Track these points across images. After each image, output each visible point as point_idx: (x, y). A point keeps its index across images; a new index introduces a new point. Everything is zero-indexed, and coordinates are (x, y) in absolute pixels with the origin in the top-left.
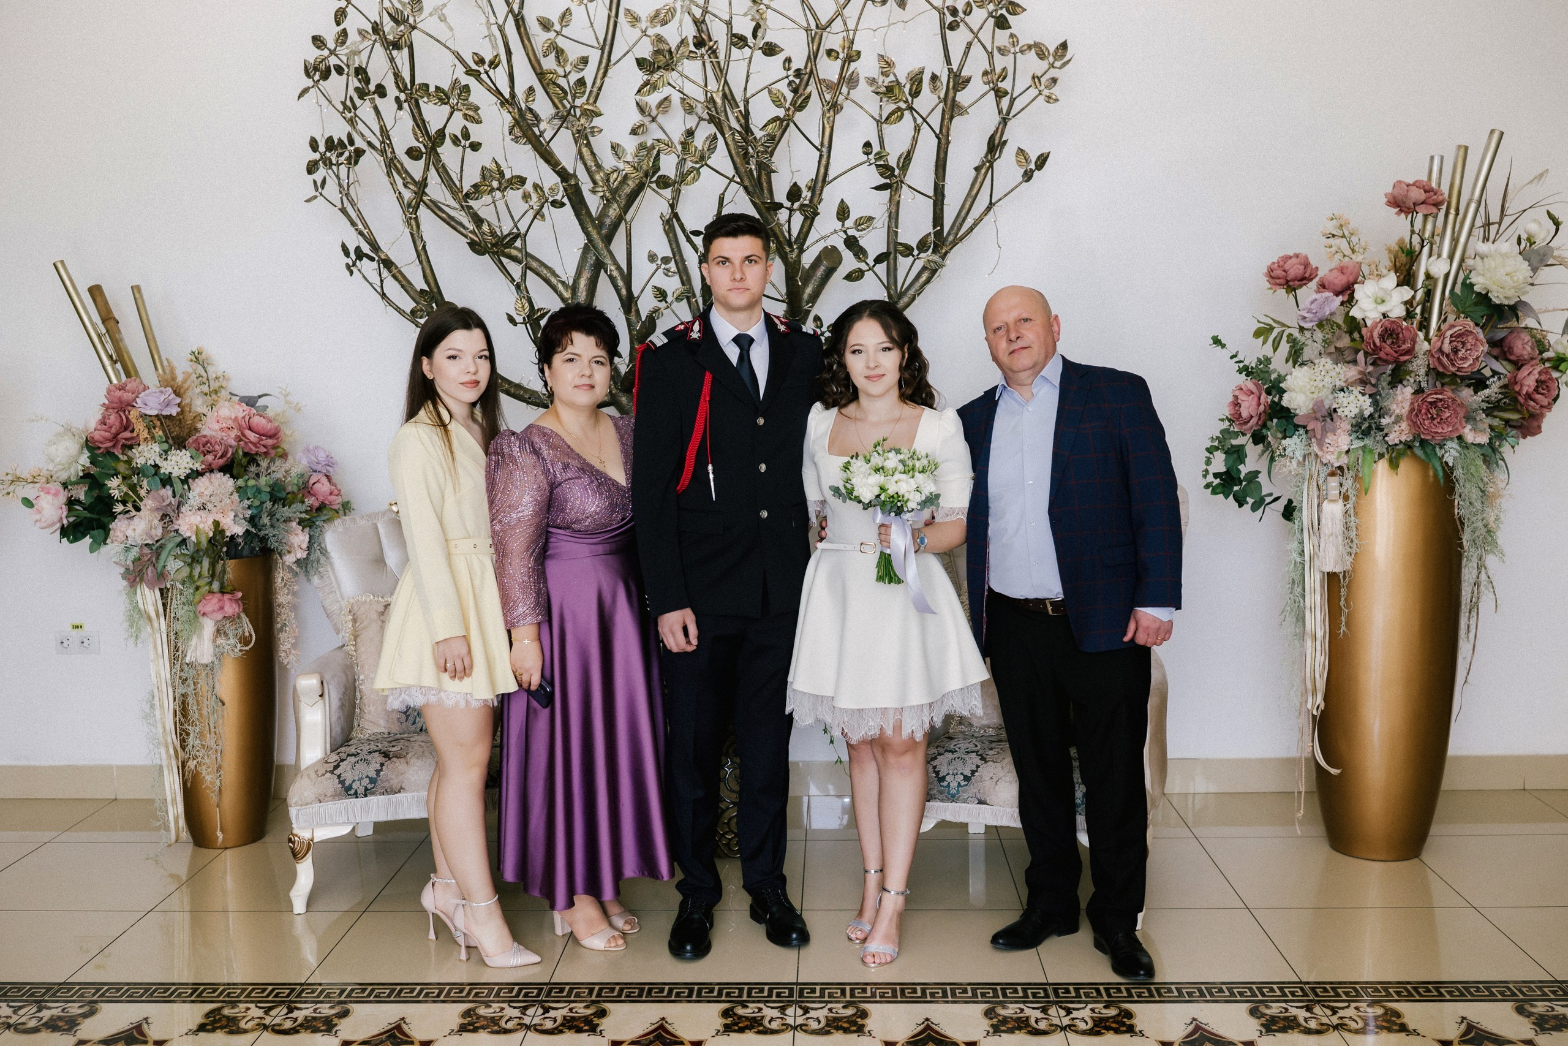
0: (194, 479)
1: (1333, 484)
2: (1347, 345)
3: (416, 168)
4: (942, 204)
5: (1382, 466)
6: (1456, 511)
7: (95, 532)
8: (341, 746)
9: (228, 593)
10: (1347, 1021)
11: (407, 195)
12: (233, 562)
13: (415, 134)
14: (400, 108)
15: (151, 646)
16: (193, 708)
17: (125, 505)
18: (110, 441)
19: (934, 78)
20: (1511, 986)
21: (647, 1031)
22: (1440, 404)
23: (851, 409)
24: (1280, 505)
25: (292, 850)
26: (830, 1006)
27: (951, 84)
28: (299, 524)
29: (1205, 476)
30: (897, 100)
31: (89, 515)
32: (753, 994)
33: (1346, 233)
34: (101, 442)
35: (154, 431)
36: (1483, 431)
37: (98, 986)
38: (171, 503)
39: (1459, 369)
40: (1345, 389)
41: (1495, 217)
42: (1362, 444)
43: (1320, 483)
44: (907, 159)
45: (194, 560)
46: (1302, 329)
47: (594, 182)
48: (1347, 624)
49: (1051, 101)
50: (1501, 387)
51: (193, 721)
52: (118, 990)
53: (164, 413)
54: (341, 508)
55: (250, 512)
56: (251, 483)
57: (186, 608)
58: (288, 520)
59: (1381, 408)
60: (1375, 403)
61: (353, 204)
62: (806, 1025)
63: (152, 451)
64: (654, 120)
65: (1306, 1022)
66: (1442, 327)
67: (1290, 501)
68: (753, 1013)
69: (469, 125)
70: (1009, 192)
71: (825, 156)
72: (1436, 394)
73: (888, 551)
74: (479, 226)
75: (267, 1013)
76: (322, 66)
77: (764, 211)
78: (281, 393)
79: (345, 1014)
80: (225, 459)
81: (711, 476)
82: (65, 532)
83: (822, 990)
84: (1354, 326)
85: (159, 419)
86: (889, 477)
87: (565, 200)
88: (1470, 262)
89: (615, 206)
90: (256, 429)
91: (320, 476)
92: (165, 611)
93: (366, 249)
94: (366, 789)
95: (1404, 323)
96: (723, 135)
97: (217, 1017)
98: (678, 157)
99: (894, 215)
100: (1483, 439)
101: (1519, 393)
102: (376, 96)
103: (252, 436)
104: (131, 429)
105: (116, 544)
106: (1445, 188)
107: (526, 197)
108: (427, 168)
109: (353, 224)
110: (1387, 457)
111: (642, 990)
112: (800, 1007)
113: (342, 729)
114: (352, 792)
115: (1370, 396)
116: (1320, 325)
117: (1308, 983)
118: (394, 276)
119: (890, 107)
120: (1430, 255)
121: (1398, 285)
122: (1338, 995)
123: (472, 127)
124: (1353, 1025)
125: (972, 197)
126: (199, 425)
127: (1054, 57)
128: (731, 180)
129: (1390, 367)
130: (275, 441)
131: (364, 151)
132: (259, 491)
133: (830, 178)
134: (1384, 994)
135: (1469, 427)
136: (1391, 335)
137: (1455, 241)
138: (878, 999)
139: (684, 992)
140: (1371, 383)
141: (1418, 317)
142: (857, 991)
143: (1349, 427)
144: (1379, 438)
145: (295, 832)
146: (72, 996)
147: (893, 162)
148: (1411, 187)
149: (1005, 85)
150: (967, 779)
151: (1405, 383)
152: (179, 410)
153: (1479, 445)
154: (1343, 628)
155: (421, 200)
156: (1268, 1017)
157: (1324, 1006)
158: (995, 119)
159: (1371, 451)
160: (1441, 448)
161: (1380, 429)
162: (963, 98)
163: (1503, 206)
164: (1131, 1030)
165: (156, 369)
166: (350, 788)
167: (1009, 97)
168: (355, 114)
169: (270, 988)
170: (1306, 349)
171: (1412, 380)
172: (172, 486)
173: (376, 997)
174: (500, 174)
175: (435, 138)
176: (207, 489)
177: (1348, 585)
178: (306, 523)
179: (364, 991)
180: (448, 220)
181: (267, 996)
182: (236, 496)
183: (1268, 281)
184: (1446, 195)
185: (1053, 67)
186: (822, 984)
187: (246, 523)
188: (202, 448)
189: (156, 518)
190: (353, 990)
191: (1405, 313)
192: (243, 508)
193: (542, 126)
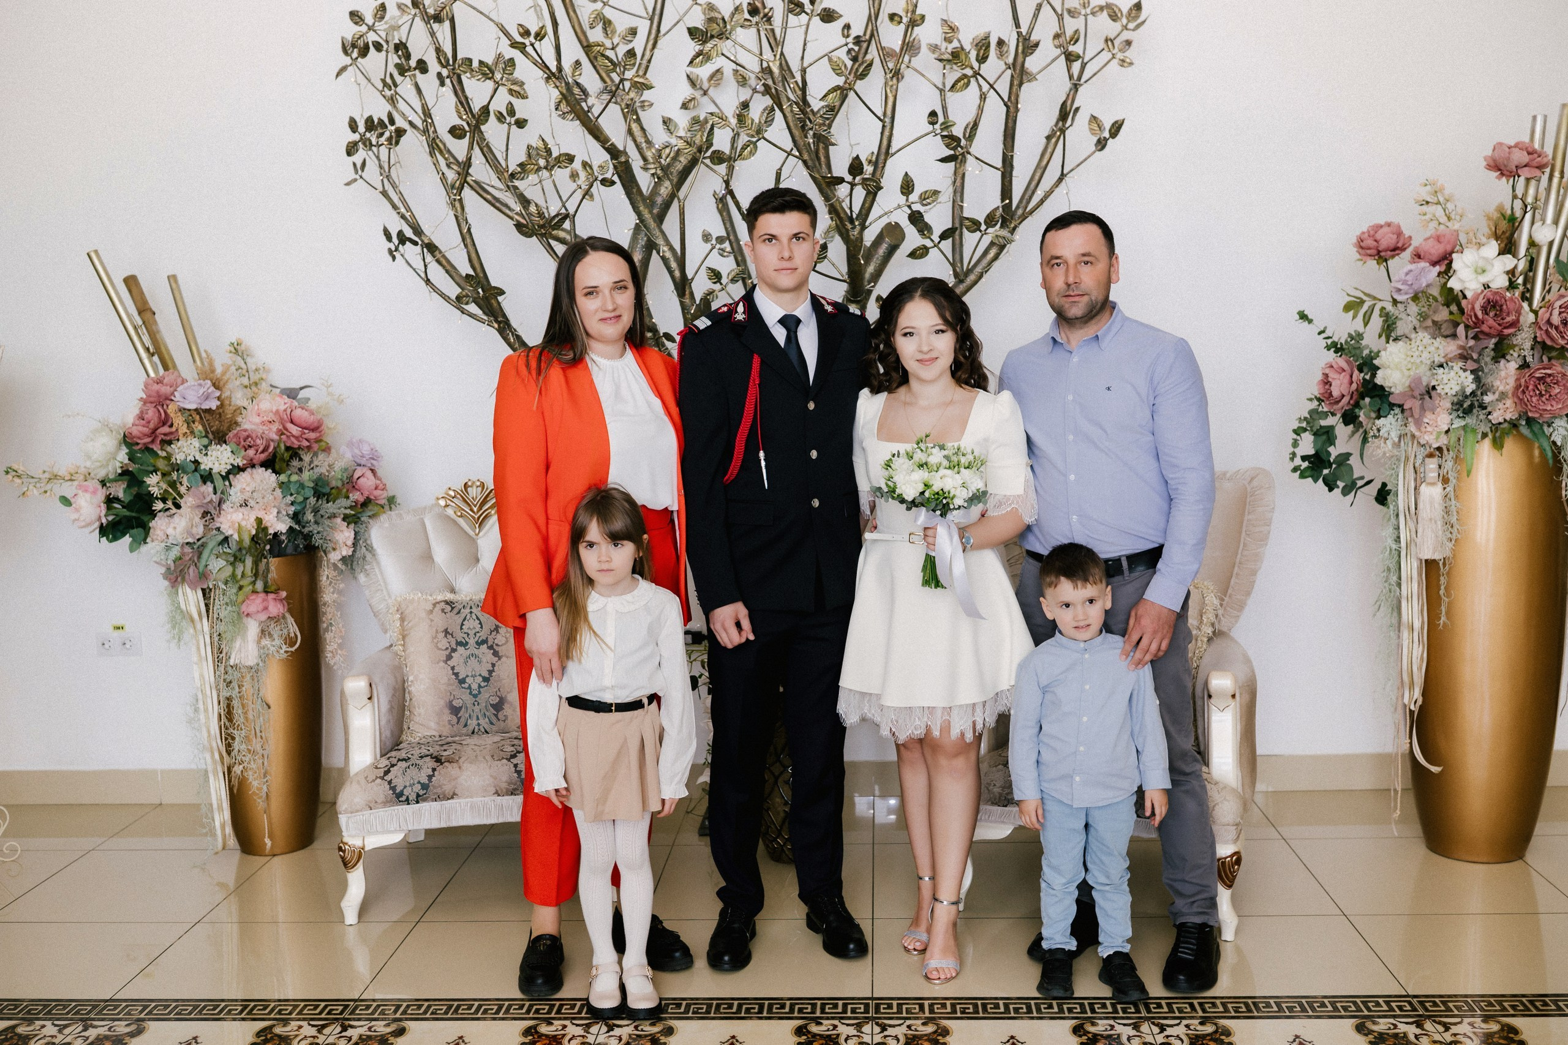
0: (235, 475)
1: (1432, 466)
2: (1445, 319)
3: (459, 148)
4: (1011, 176)
5: (1486, 446)
6: (1564, 493)
7: (135, 531)
8: (391, 751)
9: (272, 592)
10: (1461, 1038)
11: (451, 176)
12: (276, 560)
13: (458, 112)
14: (442, 84)
15: (194, 649)
16: (238, 711)
17: (164, 503)
18: (148, 436)
19: (1002, 43)
22: (1548, 380)
23: (900, 393)
24: (1373, 489)
25: (343, 858)
26: (908, 1022)
27: (1020, 48)
28: (344, 520)
29: (1292, 459)
30: (963, 66)
31: (128, 513)
32: (827, 1010)
33: (1441, 200)
34: (139, 438)
35: (193, 426)
37: (144, 1003)
38: (212, 500)
40: (1445, 365)
42: (1463, 423)
43: (1417, 465)
44: (973, 128)
45: (237, 559)
46: (1395, 302)
47: (645, 159)
48: (1448, 614)
49: (1126, 64)
51: (239, 725)
53: (203, 407)
54: (387, 503)
55: (293, 508)
56: (294, 478)
57: (229, 608)
58: (333, 516)
59: (1484, 385)
60: (1477, 380)
61: (394, 186)
62: (885, 1043)
63: (192, 447)
64: (705, 93)
65: (1417, 1039)
66: (1547, 298)
67: (1384, 485)
68: (828, 1030)
69: (514, 101)
70: (1082, 162)
71: (888, 128)
72: (1543, 368)
74: (526, 208)
75: (320, 1031)
76: (361, 43)
77: (824, 186)
78: (323, 384)
79: (401, 1032)
80: (266, 454)
81: (763, 463)
82: (104, 531)
83: (900, 1006)
84: (1452, 298)
85: (198, 413)
86: (934, 473)
87: (616, 178)
89: (667, 183)
90: (298, 422)
91: (365, 470)
92: (208, 611)
93: (409, 233)
94: (418, 796)
95: (1508, 294)
96: (780, 107)
97: (269, 1036)
98: (733, 131)
99: (959, 190)
102: (417, 72)
103: (295, 430)
104: (169, 423)
105: (156, 543)
106: (1549, 150)
107: (574, 176)
108: (471, 147)
109: (395, 207)
110: (1490, 436)
111: (710, 1006)
112: (877, 1024)
113: (392, 732)
114: (403, 799)
115: (1472, 372)
116: (1415, 298)
117: (1415, 996)
118: (438, 261)
119: (953, 75)
120: (1533, 223)
121: (1499, 254)
122: (1449, 1009)
123: (517, 103)
124: (1468, 1043)
125: (1041, 169)
126: (239, 419)
127: (1127, 18)
128: (789, 154)
129: (1494, 341)
130: (318, 434)
131: (405, 131)
132: (302, 486)
133: (892, 150)
134: (1498, 1008)
136: (1494, 307)
137: (1560, 207)
138: (959, 1015)
139: (754, 1008)
140: (1472, 358)
141: (1521, 288)
142: (936, 1006)
143: (1449, 405)
144: (1482, 417)
145: (345, 840)
146: (119, 1014)
147: (958, 133)
148: (1512, 149)
149: (1077, 49)
151: (1508, 357)
152: (219, 403)
154: (1443, 618)
155: (466, 181)
156: (1376, 1034)
157: (1435, 1021)
158: (1066, 85)
159: (1474, 431)
160: (1549, 426)
161: (1483, 407)
162: (1031, 63)
165: (194, 361)
166: (401, 794)
167: (1080, 61)
168: (395, 91)
169: (323, 1004)
170: (1399, 324)
171: (1516, 355)
172: (212, 482)
173: (432, 1013)
174: (547, 152)
175: (480, 116)
176: (248, 485)
177: (1448, 573)
178: (351, 519)
179: (420, 1007)
180: (493, 201)
181: (320, 1013)
182: (278, 492)
183: (1358, 252)
184: (1550, 157)
185: (1127, 29)
186: (899, 999)
187: (290, 520)
188: (242, 443)
189: (197, 515)
190: (408, 1006)
191: (1508, 284)
192: (286, 505)
193: (590, 101)
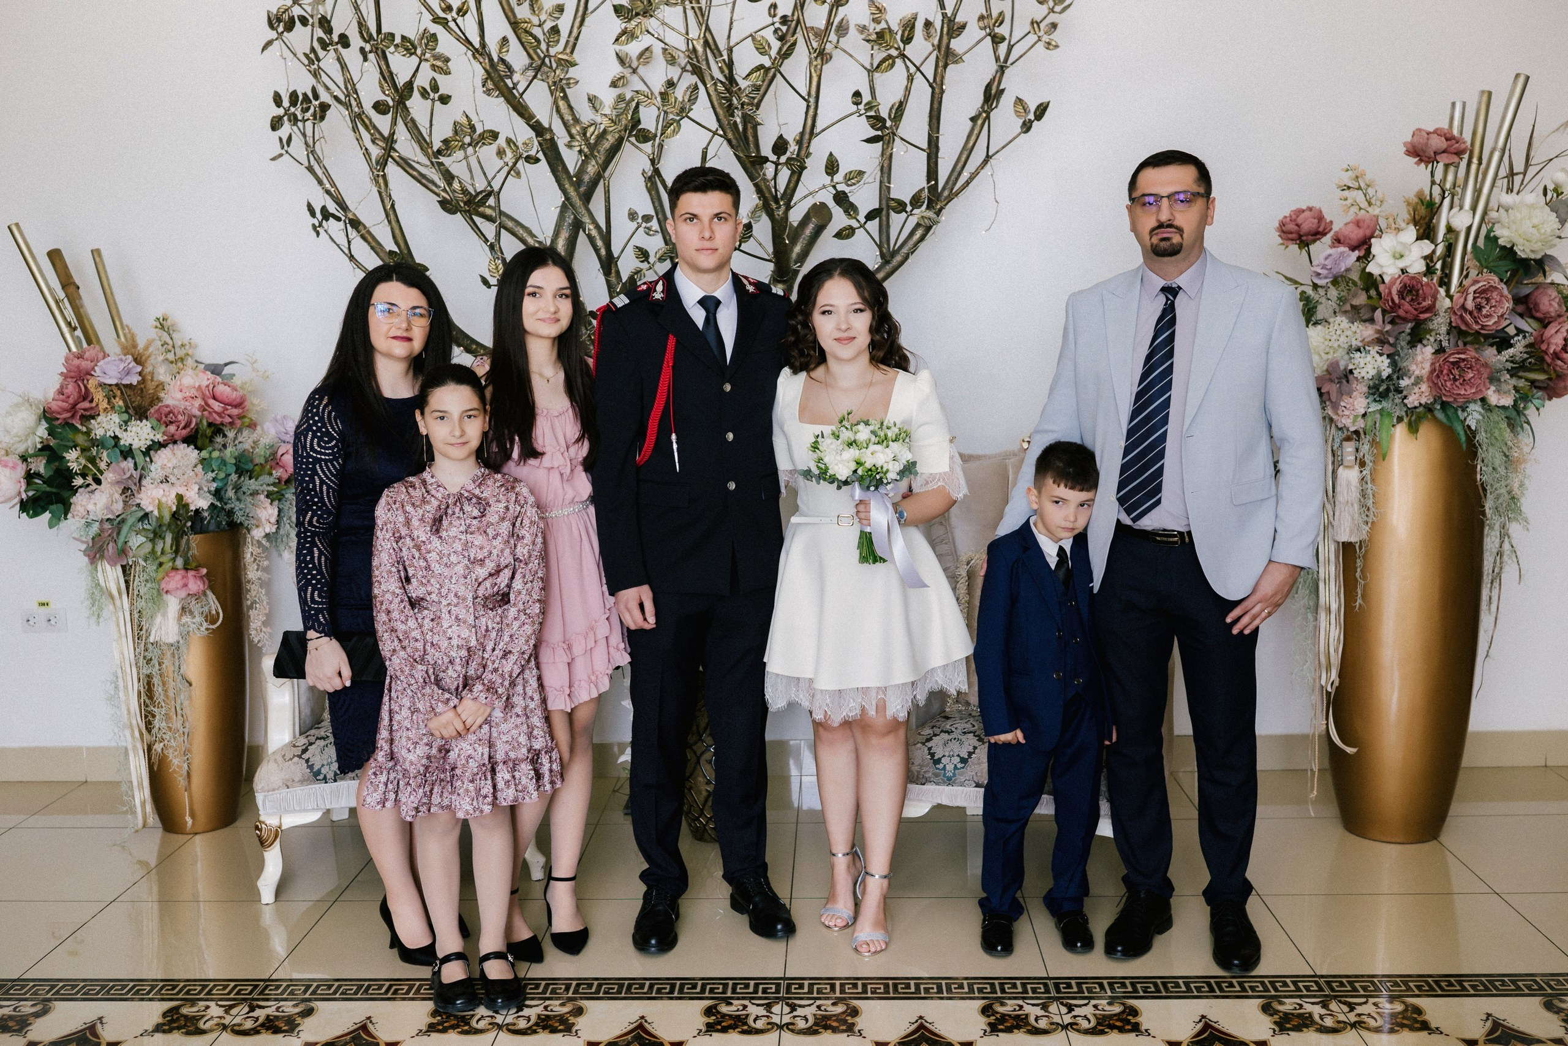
0: (156, 451)
1: (1349, 450)
2: (1363, 303)
3: (383, 123)
4: (937, 157)
5: (1400, 432)
6: (1478, 477)
7: (55, 507)
8: (310, 729)
9: (192, 569)
10: (1365, 1018)
11: (375, 151)
12: (198, 537)
13: (382, 87)
14: (365, 59)
15: (114, 625)
16: (158, 690)
17: (84, 478)
18: (68, 411)
19: (928, 24)
20: (1538, 979)
21: (625, 1031)
22: (1462, 365)
23: (819, 372)
25: (260, 837)
26: (819, 1002)
27: (945, 29)
28: (267, 496)
30: (889, 47)
31: (48, 489)
32: (738, 990)
33: (1363, 185)
34: (59, 413)
35: (114, 401)
36: (1508, 392)
37: (52, 983)
38: (132, 476)
39: (1483, 327)
40: (1362, 349)
41: (1519, 167)
42: (1379, 407)
43: (1335, 448)
44: (899, 110)
45: (156, 535)
46: (1315, 286)
47: (572, 136)
48: (1363, 597)
49: (1051, 47)
50: (1526, 346)
51: (159, 703)
52: (74, 987)
53: (124, 382)
55: (215, 485)
56: (216, 454)
57: (149, 585)
58: (255, 493)
59: (1400, 369)
60: (1394, 364)
61: (318, 161)
62: (793, 1024)
63: (112, 422)
64: (634, 71)
65: (1322, 1019)
66: (1464, 283)
68: (738, 1010)
69: (438, 77)
70: (1007, 144)
71: (813, 107)
72: (1458, 353)
73: (868, 529)
74: (450, 184)
75: (227, 1012)
76: (286, 17)
77: (749, 165)
78: (248, 360)
79: (308, 1012)
80: (188, 430)
81: (675, 446)
82: (24, 506)
83: (811, 986)
84: (1371, 282)
85: (119, 389)
86: (864, 450)
87: (541, 155)
88: (1493, 215)
89: (593, 162)
90: (220, 398)
92: (128, 588)
93: (332, 207)
95: (1425, 279)
96: (705, 84)
97: (175, 1017)
98: (659, 109)
99: (886, 170)
100: (1508, 401)
101: (1546, 352)
102: (339, 46)
103: (216, 406)
104: (90, 399)
105: (77, 518)
106: (1467, 136)
107: (501, 153)
108: (394, 122)
109: (320, 182)
110: (1406, 420)
111: (621, 986)
112: (787, 1004)
113: (313, 711)
114: (321, 777)
115: (1388, 356)
116: (1335, 282)
117: (1322, 976)
118: (363, 237)
119: (880, 56)
120: (1451, 207)
121: (1417, 239)
122: (1355, 989)
123: (441, 79)
124: (1372, 1023)
125: (968, 150)
126: (162, 395)
127: (1054, 1)
128: (715, 133)
129: (1410, 325)
130: (241, 411)
131: (330, 106)
132: (224, 462)
133: (817, 130)
134: (1404, 988)
135: (1493, 388)
136: (1410, 291)
137: (1478, 192)
138: (869, 995)
139: (665, 988)
140: (1389, 343)
141: (1439, 273)
142: (847, 986)
143: (1365, 389)
144: (1398, 401)
145: (262, 818)
146: (25, 994)
147: (884, 114)
148: (1431, 135)
149: (1003, 30)
150: (964, 761)
151: (1425, 342)
152: (140, 378)
153: (1504, 408)
154: (1359, 601)
155: (390, 156)
156: (1281, 1014)
157: (1340, 1002)
158: (992, 68)
159: (1389, 414)
160: (1463, 411)
161: (1399, 391)
162: (957, 45)
163: (1528, 156)
164: (1136, 1028)
165: (118, 336)
166: (319, 772)
167: (1006, 42)
168: (319, 66)
169: (233, 984)
170: (1320, 308)
171: (1432, 339)
172: (133, 457)
173: (342, 993)
174: (471, 128)
175: (403, 91)
176: (169, 461)
177: (1364, 557)
178: (275, 496)
179: (330, 987)
180: (419, 178)
181: (229, 994)
182: (200, 467)
183: (1280, 236)
184: (1469, 143)
185: (1053, 12)
186: (811, 979)
187: (211, 497)
188: (164, 418)
189: (117, 491)
190: (318, 987)
191: (1425, 269)
192: (207, 481)
193: (516, 77)
